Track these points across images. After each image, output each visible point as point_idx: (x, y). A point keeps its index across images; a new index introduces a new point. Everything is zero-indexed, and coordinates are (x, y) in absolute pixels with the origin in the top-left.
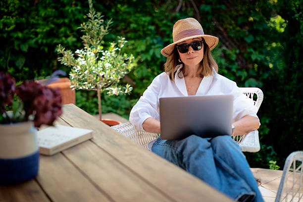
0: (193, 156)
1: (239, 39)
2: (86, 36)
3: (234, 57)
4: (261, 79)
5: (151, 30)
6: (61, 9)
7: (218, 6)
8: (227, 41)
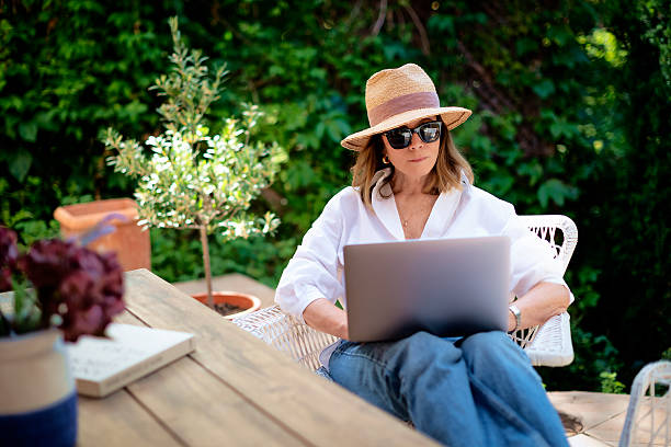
0: (424, 380)
1: (521, 89)
2: (168, 107)
3: (510, 133)
4: (574, 179)
5: (316, 79)
6: (109, 39)
7: (469, 17)
8: (492, 95)
